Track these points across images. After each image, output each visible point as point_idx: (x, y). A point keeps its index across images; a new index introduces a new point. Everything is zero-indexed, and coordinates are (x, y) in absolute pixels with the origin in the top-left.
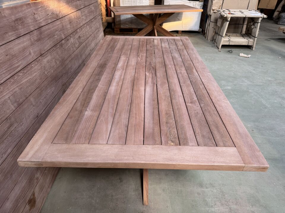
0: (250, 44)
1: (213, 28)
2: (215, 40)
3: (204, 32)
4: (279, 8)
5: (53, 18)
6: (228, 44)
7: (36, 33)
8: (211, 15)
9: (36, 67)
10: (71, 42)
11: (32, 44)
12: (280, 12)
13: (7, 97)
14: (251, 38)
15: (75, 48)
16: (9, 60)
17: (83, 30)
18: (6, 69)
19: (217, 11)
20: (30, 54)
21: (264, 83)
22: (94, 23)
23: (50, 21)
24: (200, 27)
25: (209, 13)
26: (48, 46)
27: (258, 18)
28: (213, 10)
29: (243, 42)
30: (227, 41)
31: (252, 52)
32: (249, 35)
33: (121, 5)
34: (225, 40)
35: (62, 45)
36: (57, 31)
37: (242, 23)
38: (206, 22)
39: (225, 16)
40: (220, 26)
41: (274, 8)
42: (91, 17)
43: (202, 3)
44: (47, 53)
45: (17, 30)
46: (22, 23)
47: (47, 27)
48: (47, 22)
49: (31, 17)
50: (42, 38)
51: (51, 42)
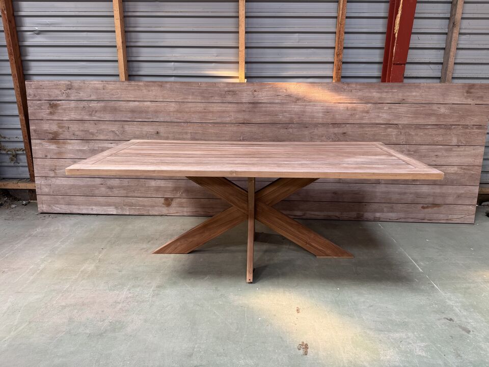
5: (286, 100)
23: (277, 101)
36: (285, 112)
46: (234, 94)
47: (269, 105)
48: (272, 101)
49: (248, 93)
50: (254, 112)
51: (267, 119)
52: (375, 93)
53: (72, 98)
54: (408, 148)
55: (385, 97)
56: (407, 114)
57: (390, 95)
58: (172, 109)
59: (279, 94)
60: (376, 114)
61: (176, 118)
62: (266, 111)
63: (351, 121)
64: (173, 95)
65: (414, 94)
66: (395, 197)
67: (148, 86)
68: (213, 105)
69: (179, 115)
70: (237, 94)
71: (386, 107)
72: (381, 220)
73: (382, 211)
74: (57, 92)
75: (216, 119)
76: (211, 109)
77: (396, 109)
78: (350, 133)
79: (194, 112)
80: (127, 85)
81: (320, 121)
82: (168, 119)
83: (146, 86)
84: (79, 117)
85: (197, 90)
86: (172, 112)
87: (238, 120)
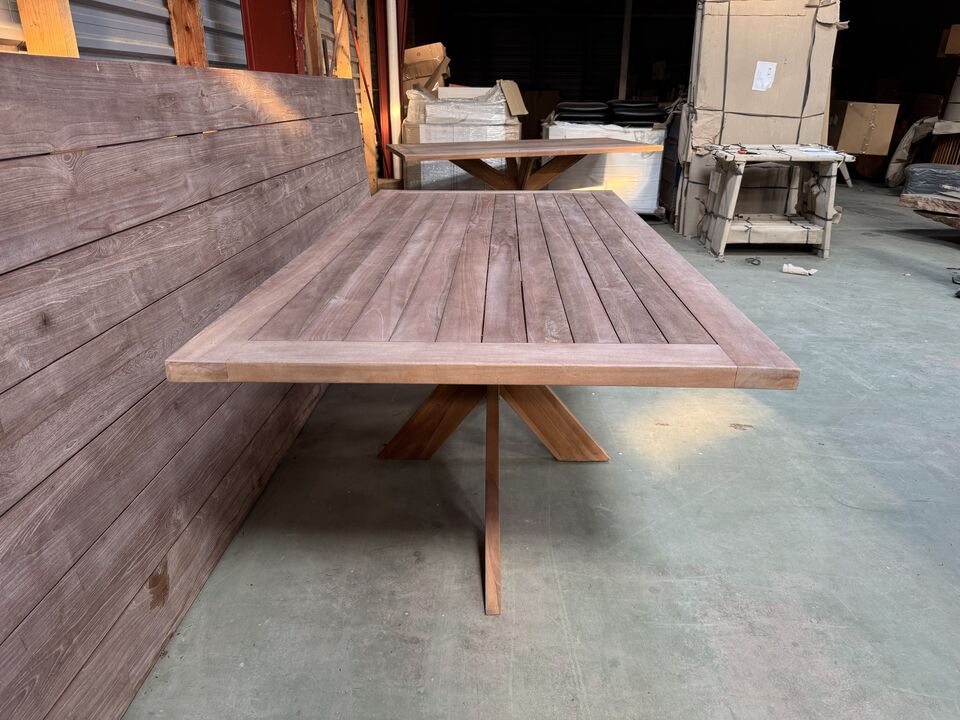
0: (813, 241)
1: (698, 199)
2: (707, 232)
3: (671, 216)
4: (902, 152)
5: (244, 118)
6: (746, 242)
7: (201, 140)
8: (689, 164)
9: (197, 224)
10: (285, 194)
11: (192, 165)
12: (906, 163)
13: (127, 269)
14: (814, 224)
15: (293, 213)
16: (139, 182)
17: (318, 173)
18: (130, 202)
19: (706, 149)
20: (186, 186)
21: (858, 334)
22: (347, 165)
23: (236, 124)
24: (661, 203)
25: (682, 159)
26: (227, 182)
27: (829, 164)
28: (694, 149)
29: (793, 234)
30: (741, 232)
31: (821, 263)
32: (809, 215)
33: (423, 140)
34: (733, 231)
35: (261, 193)
36: (250, 152)
37: (784, 184)
38: (677, 186)
39: (728, 160)
40: (717, 192)
41: (885, 153)
42: (341, 148)
43: (662, 133)
44: (225, 200)
45: (162, 118)
46: (174, 106)
47: (228, 135)
48: (229, 123)
50: (216, 158)
51: (237, 176)
60: (315, 141)
62: (229, 155)
68: (146, 148)
70: (178, 105)
81: (284, 165)
87: (198, 191)
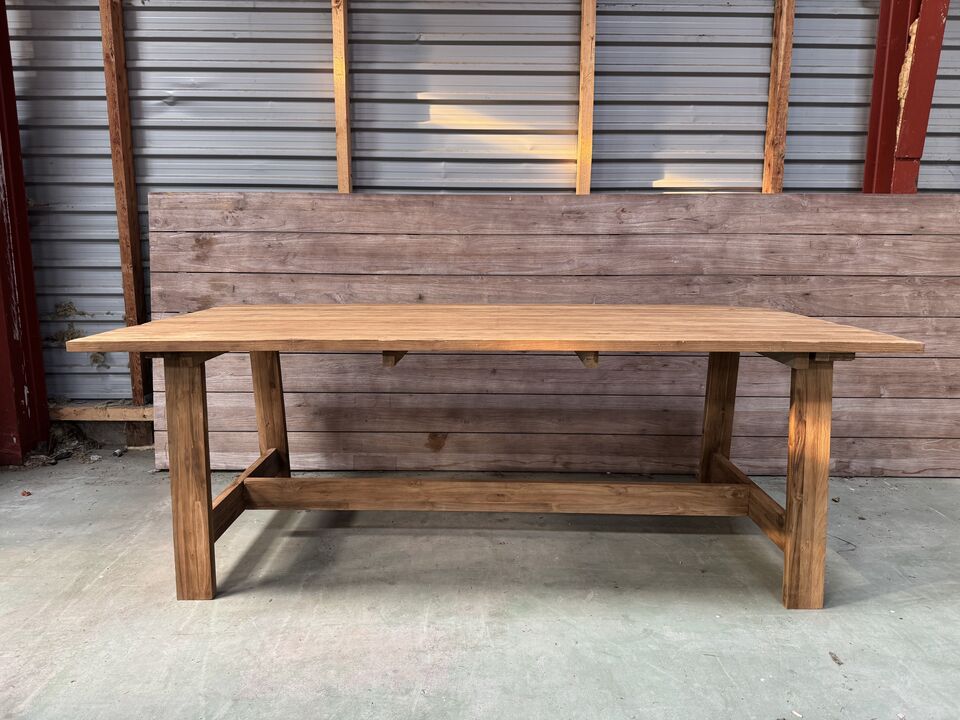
7: (606, 239)
9: (570, 287)
10: (744, 292)
11: (585, 253)
18: (507, 263)
23: (669, 231)
26: (631, 268)
35: (688, 284)
36: (685, 253)
44: (621, 279)
45: (561, 224)
46: (580, 218)
47: (651, 239)
48: (656, 230)
49: (609, 214)
50: (620, 252)
51: (648, 266)
52: (865, 215)
53: (246, 228)
54: (934, 324)
55: (885, 222)
56: (930, 255)
57: (894, 219)
58: (452, 250)
59: (671, 216)
60: (868, 256)
61: (460, 268)
62: (644, 251)
63: (819, 271)
64: (454, 221)
65: (941, 216)
66: (913, 425)
67: (404, 203)
68: (535, 240)
69: (466, 261)
70: (585, 217)
71: (888, 242)
72: (887, 473)
73: (888, 456)
74: (214, 214)
75: (541, 269)
76: (531, 248)
77: (908, 245)
78: (818, 294)
79: (498, 255)
80: (362, 203)
81: (757, 269)
82: (442, 270)
83: (400, 203)
84: (258, 267)
85: (504, 212)
86: (451, 254)
87: (587, 268)
